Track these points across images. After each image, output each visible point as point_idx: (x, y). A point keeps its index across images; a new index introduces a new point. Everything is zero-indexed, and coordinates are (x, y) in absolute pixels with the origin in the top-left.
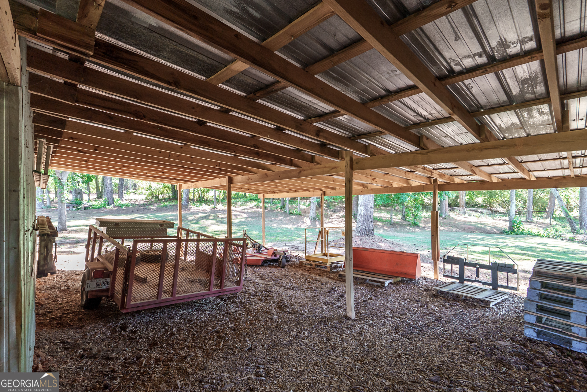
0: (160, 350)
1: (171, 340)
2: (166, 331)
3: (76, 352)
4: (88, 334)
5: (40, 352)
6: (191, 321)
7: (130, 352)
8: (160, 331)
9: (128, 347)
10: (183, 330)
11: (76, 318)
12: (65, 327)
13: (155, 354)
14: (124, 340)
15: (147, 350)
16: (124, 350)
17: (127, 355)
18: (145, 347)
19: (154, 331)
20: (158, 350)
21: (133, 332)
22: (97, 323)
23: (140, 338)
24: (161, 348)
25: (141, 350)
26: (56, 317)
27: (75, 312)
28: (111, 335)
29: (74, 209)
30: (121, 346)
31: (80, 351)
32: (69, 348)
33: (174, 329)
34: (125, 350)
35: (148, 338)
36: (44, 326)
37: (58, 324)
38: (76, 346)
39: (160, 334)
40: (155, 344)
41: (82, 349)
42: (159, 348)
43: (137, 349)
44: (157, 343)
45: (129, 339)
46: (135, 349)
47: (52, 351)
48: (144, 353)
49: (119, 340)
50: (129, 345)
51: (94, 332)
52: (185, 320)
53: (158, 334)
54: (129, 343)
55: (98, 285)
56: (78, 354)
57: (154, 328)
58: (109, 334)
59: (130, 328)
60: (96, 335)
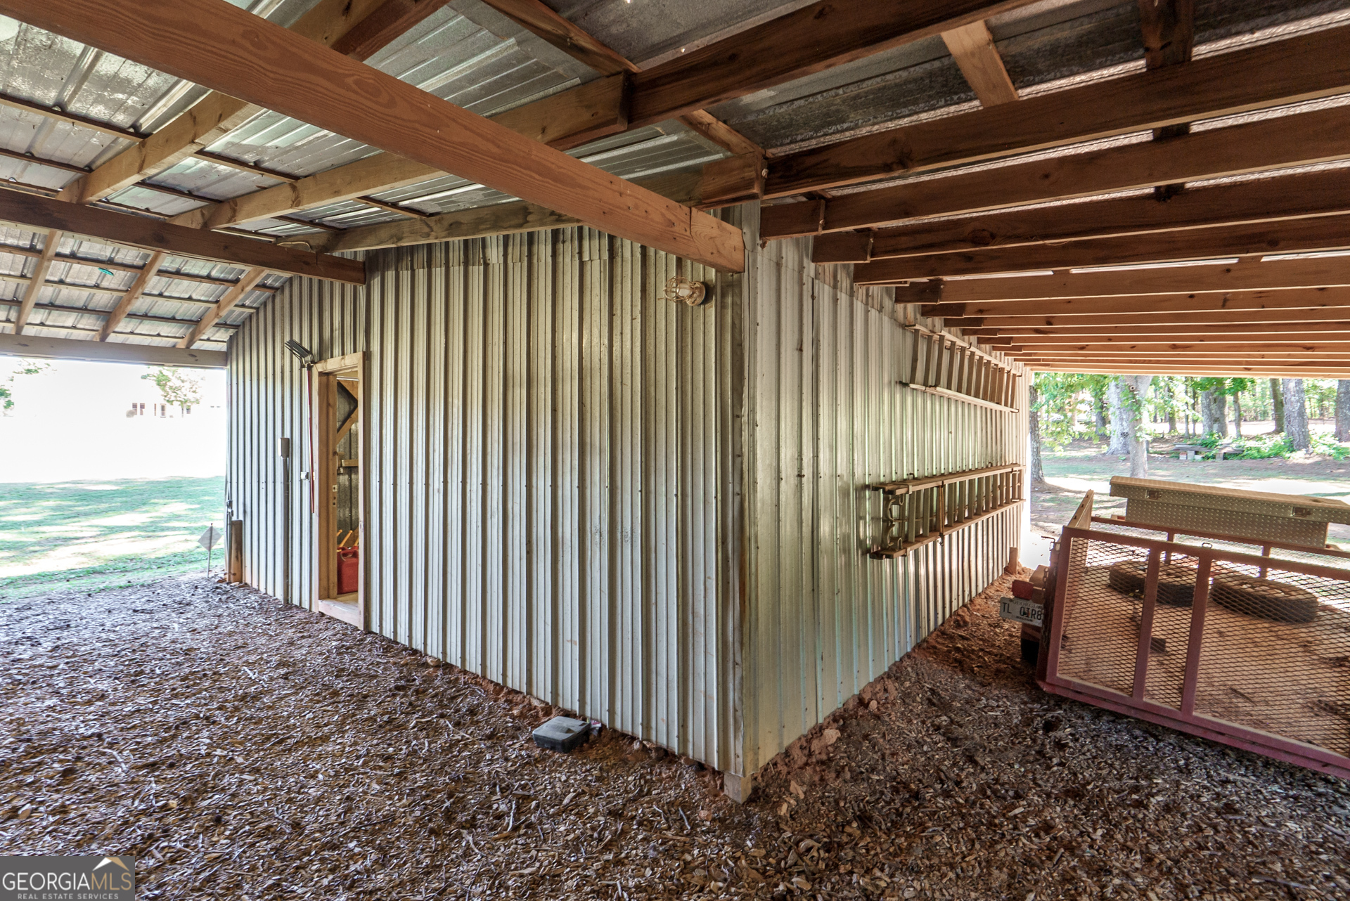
0: (1076, 816)
1: (1120, 814)
2: (1136, 789)
3: (937, 716)
4: (984, 701)
5: (891, 685)
6: (1236, 812)
7: (1016, 776)
8: (1120, 779)
9: (1022, 764)
10: (1184, 815)
11: (995, 667)
12: (962, 670)
13: (1055, 814)
14: (1027, 746)
15: (1049, 795)
16: (1009, 764)
17: (1006, 777)
18: (1052, 787)
19: (1104, 772)
20: (1072, 811)
21: (1060, 745)
22: (1017, 692)
23: (1061, 764)
24: (1083, 814)
25: (1040, 786)
26: (965, 649)
27: (1002, 655)
28: (1017, 726)
29: (1198, 457)
30: (1011, 755)
31: (944, 718)
32: (934, 704)
33: (1159, 798)
34: (1011, 766)
35: (1075, 774)
36: (935, 653)
37: (956, 660)
38: (945, 707)
39: (1112, 784)
40: (1078, 795)
41: (950, 717)
42: (1080, 809)
43: (1034, 780)
44: (1084, 796)
45: (1040, 753)
46: (1030, 776)
47: (909, 693)
48: (1039, 796)
49: (1019, 743)
50: (1028, 762)
51: (995, 704)
52: (1218, 796)
53: (1107, 782)
54: (1031, 759)
55: (1024, 613)
56: (937, 721)
57: (1111, 766)
58: (1015, 721)
59: (1059, 734)
60: (993, 709)
